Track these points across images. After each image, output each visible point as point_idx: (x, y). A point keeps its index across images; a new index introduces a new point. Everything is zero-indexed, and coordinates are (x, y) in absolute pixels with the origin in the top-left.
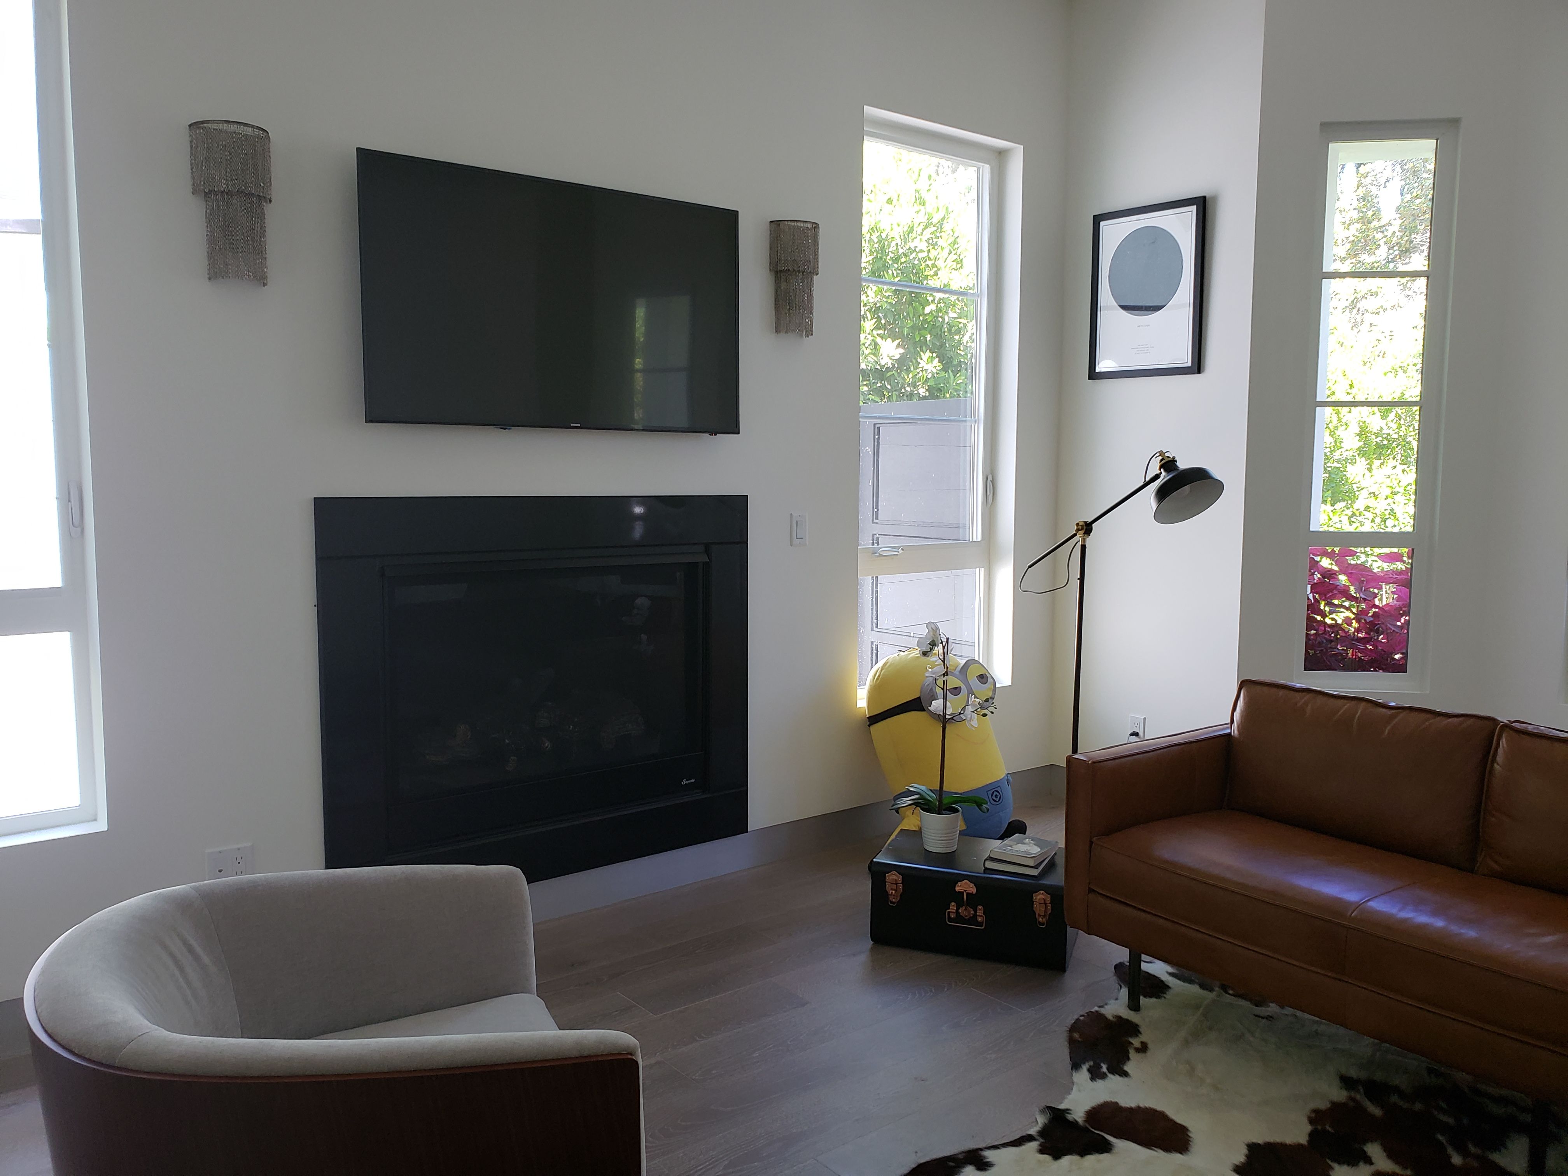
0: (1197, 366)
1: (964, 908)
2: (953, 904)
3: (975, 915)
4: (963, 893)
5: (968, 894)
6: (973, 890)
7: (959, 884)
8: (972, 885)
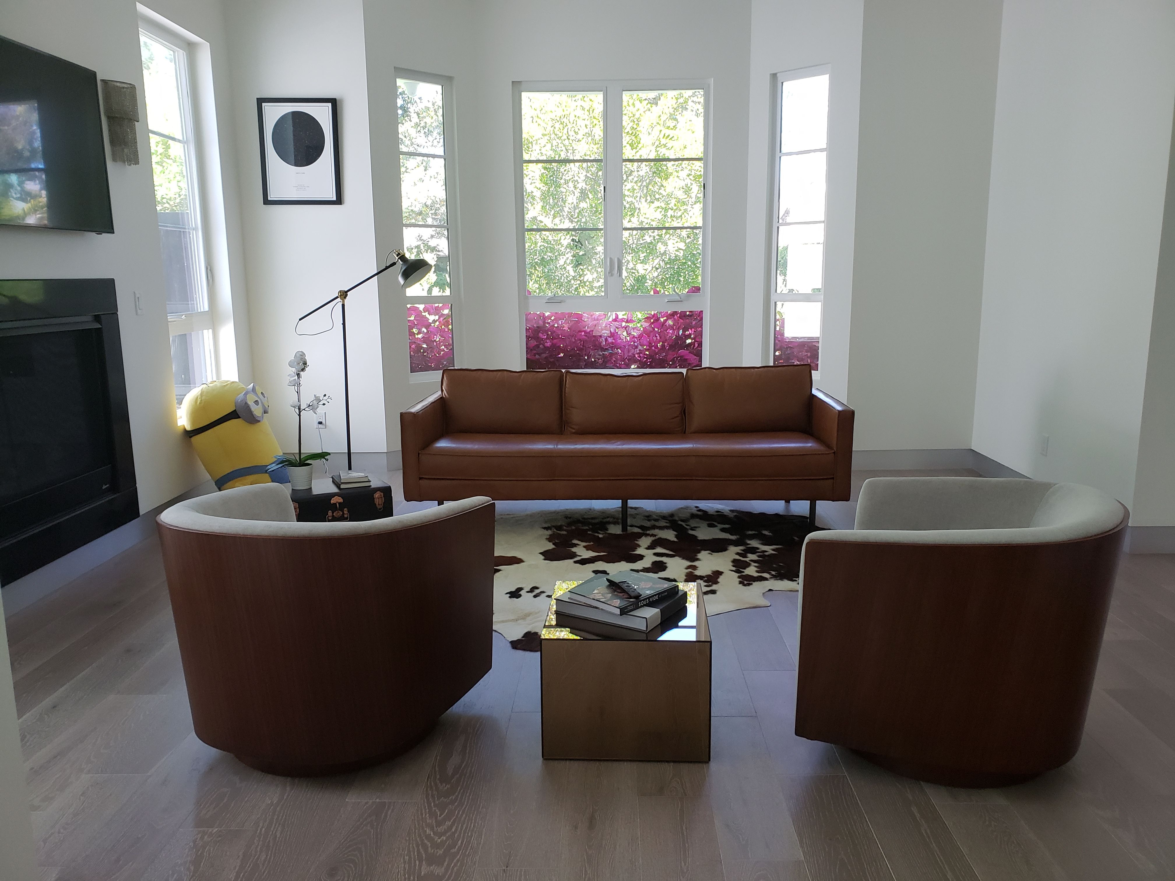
0: (339, 200)
1: (337, 512)
2: (330, 511)
3: (343, 514)
4: (336, 504)
5: (339, 503)
6: (341, 500)
7: (333, 499)
8: (340, 498)
